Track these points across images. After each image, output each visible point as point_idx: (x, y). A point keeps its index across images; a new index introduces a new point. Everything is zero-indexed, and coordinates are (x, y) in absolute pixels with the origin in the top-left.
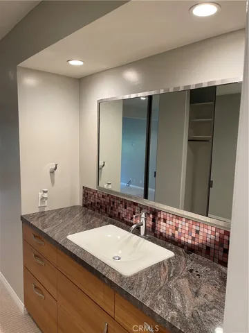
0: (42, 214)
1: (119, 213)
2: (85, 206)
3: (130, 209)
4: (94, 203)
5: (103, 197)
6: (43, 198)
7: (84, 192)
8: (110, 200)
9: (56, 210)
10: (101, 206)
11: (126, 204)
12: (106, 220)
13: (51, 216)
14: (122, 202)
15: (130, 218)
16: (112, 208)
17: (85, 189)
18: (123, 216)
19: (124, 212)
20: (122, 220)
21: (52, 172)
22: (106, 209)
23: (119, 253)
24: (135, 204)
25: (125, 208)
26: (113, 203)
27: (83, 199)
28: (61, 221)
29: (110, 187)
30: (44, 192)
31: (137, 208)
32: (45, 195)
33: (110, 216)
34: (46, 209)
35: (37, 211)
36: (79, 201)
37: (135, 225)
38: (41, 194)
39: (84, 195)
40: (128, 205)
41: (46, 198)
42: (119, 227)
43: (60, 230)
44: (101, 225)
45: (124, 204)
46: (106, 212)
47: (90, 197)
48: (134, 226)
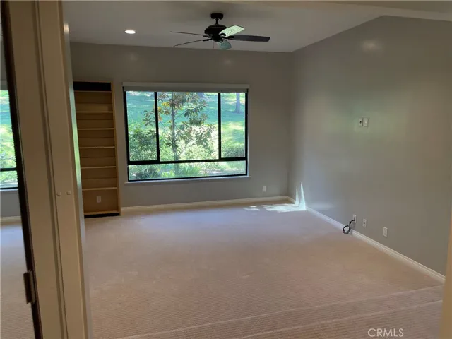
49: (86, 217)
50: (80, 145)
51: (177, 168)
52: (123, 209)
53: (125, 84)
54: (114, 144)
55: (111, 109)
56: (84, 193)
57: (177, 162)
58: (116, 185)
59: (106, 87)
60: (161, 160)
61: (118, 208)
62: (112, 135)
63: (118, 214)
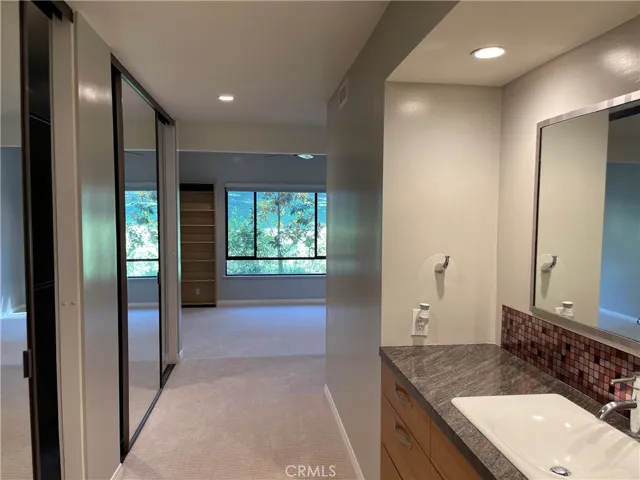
0: (418, 351)
1: (581, 373)
2: (505, 346)
3: (608, 364)
4: (526, 344)
5: (544, 331)
6: (420, 320)
7: (505, 317)
8: (560, 341)
9: (444, 347)
10: (540, 353)
11: (599, 353)
12: (548, 383)
13: (432, 357)
14: (587, 348)
15: (607, 387)
16: (563, 358)
17: (507, 311)
18: (591, 380)
19: (593, 371)
20: (589, 389)
21: (440, 271)
22: (551, 359)
23: (567, 461)
24: (621, 355)
25: (597, 361)
26: (568, 347)
27: (503, 332)
28: (450, 368)
29: (569, 314)
30: (423, 308)
31: (625, 364)
32: (425, 315)
33: (561, 377)
34: (426, 343)
35: (410, 343)
36: (493, 336)
37: (614, 404)
38: (416, 310)
39: (504, 324)
40: (602, 355)
41: (427, 321)
42: (577, 403)
43: (442, 384)
44: (533, 390)
45: (592, 350)
46: (551, 367)
47: (517, 328)
48: (610, 406)
49: (183, 307)
50: (181, 240)
51: (280, 265)
52: (219, 302)
53: (228, 185)
54: (214, 239)
55: (213, 207)
56: (182, 283)
57: (280, 259)
58: (214, 278)
59: (209, 188)
60: (258, 256)
61: (214, 300)
62: (212, 231)
63: (214, 306)
